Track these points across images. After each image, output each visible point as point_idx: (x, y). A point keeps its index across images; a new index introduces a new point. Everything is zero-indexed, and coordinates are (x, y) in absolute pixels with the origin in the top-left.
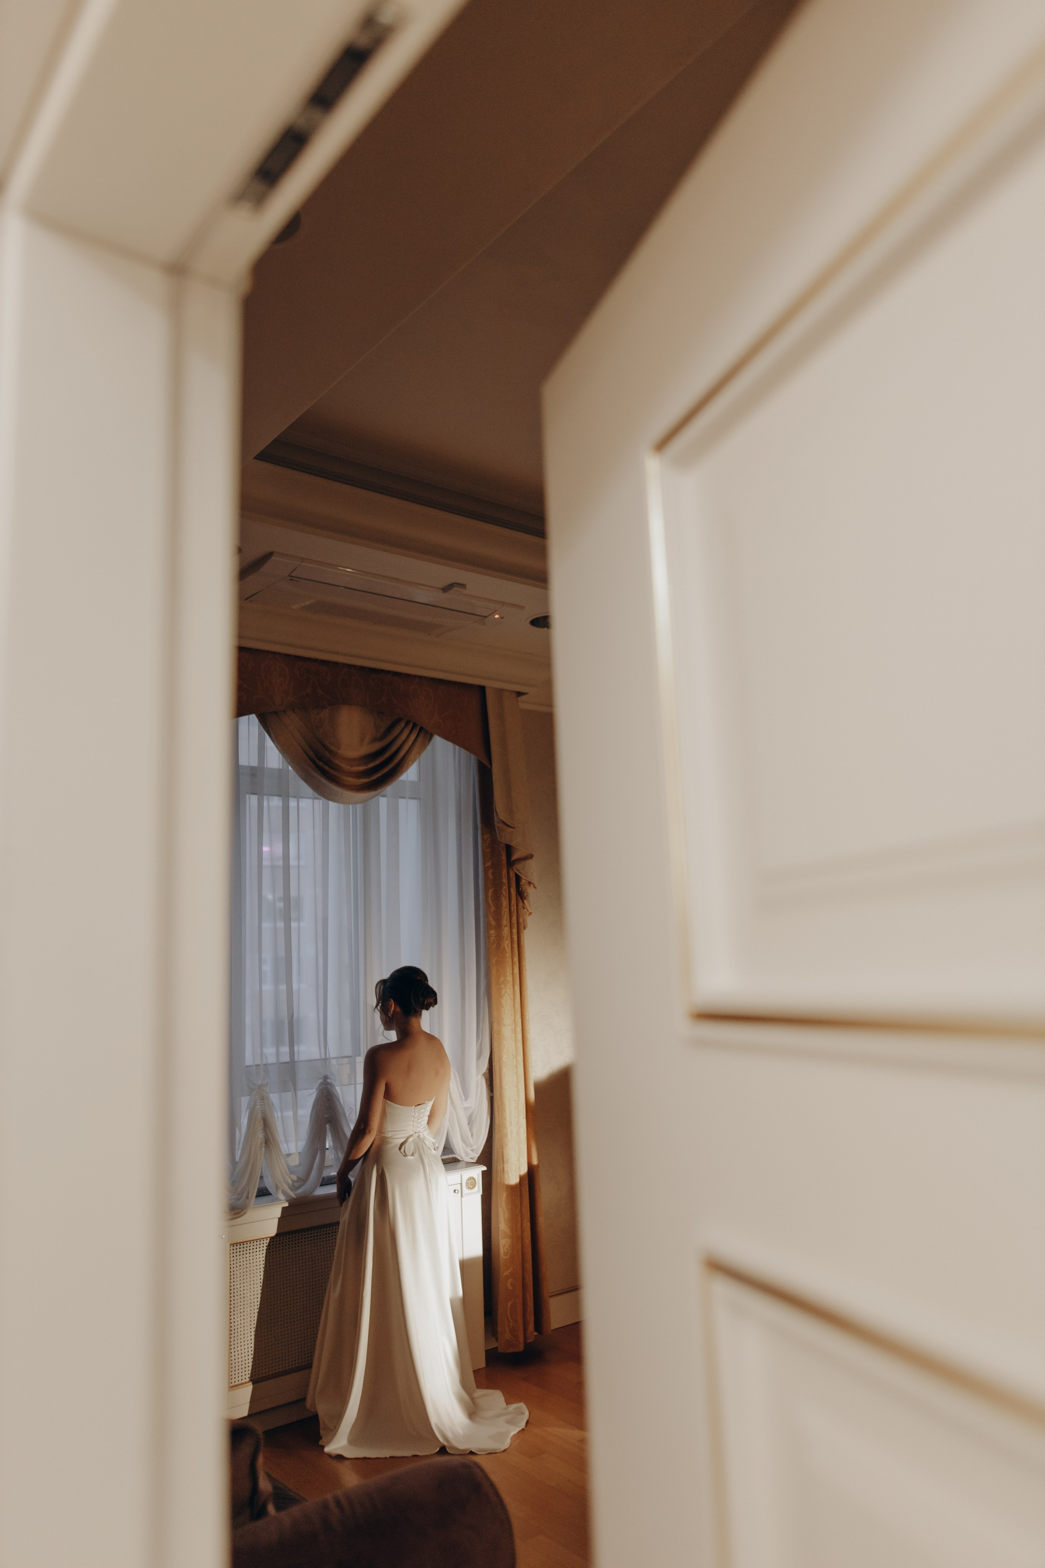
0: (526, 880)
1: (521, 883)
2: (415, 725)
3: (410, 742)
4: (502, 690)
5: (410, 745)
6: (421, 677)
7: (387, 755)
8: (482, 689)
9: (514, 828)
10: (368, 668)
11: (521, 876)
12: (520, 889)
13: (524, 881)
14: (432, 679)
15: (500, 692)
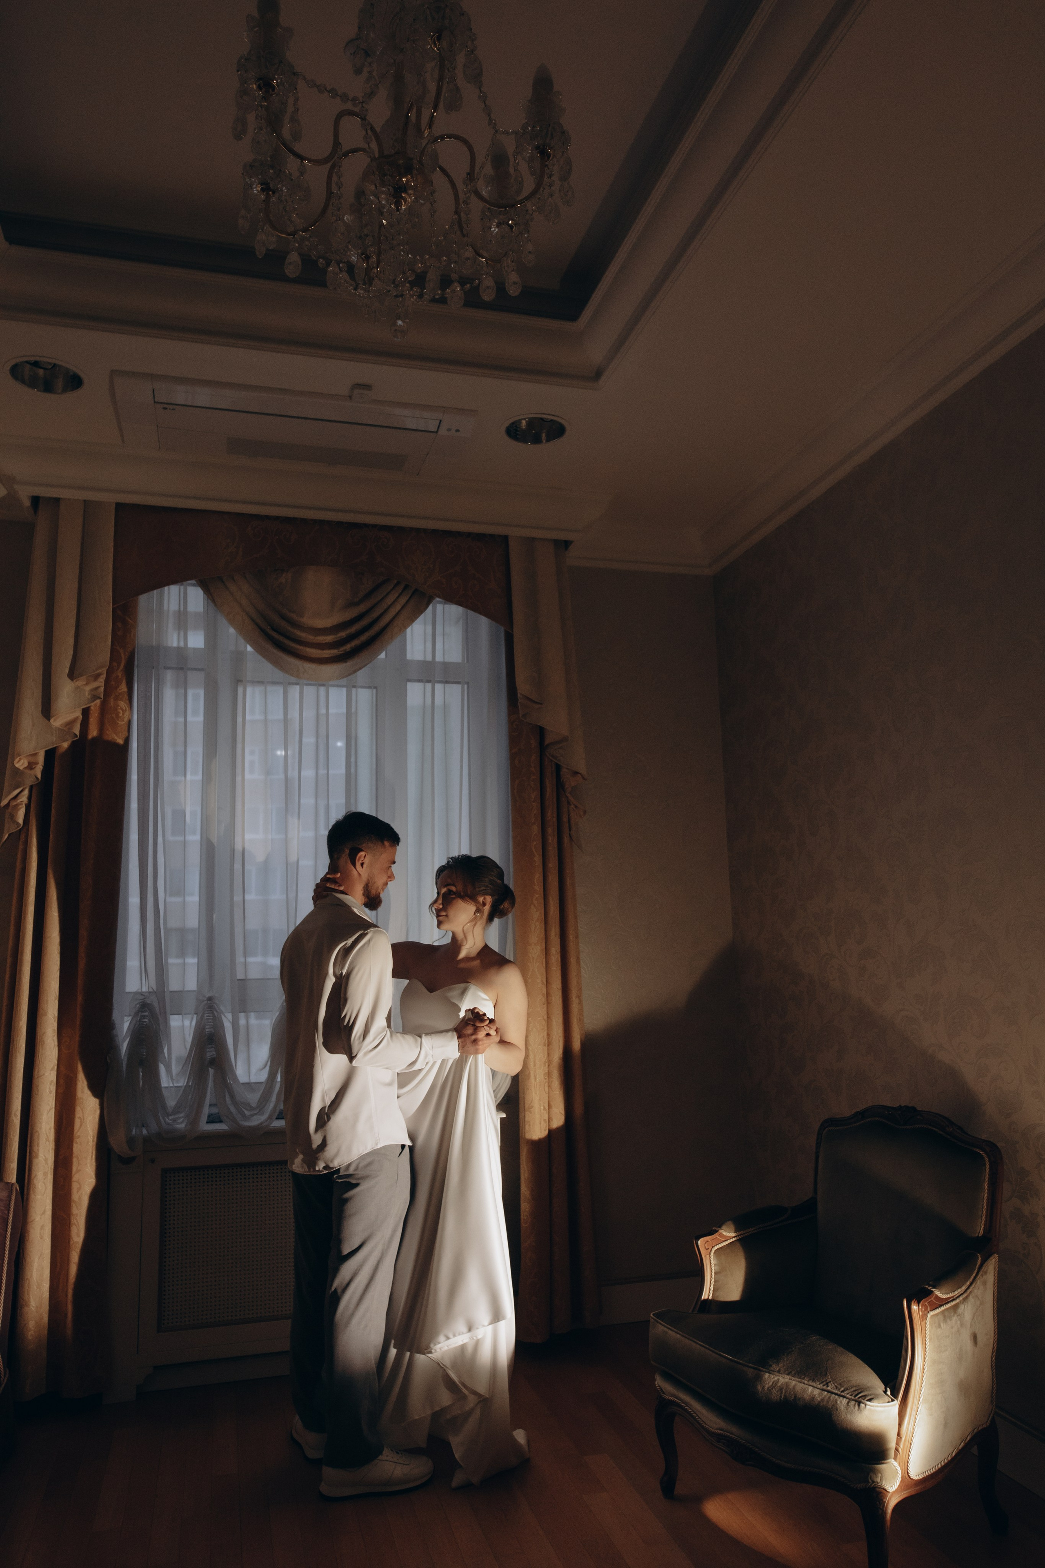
0: (567, 768)
1: (561, 773)
2: (406, 587)
3: (398, 607)
4: (533, 539)
5: (397, 611)
6: (418, 530)
7: (364, 622)
8: (505, 538)
9: (541, 704)
10: (347, 523)
11: (561, 764)
12: (562, 780)
13: (565, 770)
14: (435, 532)
15: (530, 542)
